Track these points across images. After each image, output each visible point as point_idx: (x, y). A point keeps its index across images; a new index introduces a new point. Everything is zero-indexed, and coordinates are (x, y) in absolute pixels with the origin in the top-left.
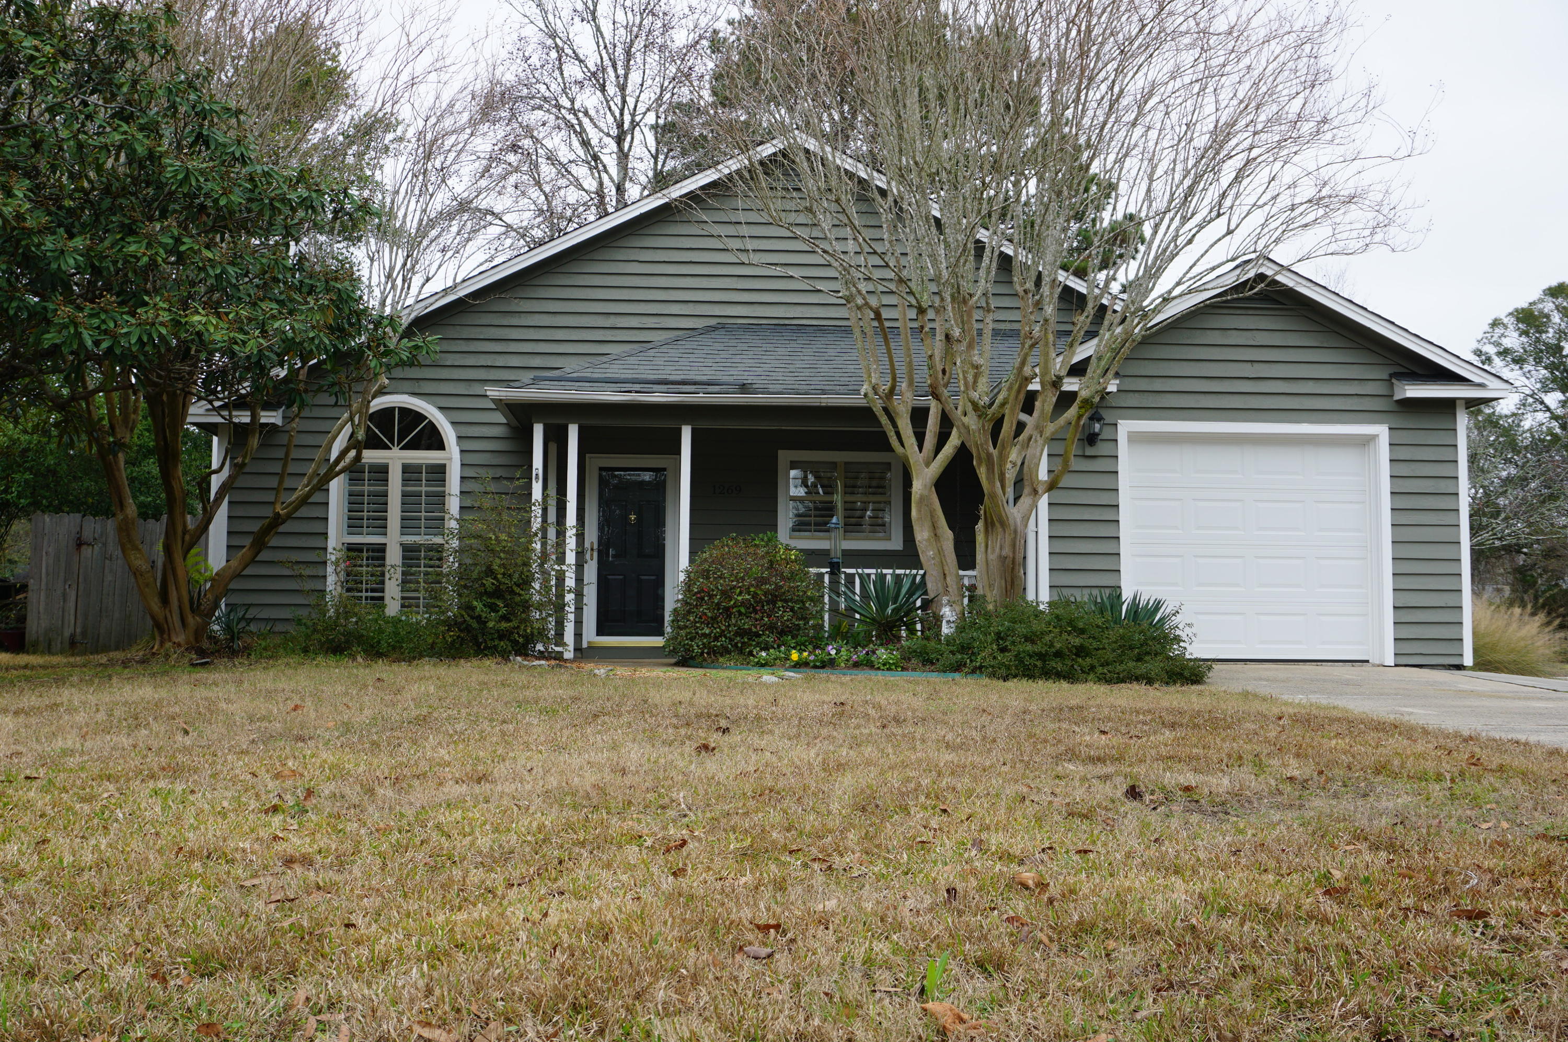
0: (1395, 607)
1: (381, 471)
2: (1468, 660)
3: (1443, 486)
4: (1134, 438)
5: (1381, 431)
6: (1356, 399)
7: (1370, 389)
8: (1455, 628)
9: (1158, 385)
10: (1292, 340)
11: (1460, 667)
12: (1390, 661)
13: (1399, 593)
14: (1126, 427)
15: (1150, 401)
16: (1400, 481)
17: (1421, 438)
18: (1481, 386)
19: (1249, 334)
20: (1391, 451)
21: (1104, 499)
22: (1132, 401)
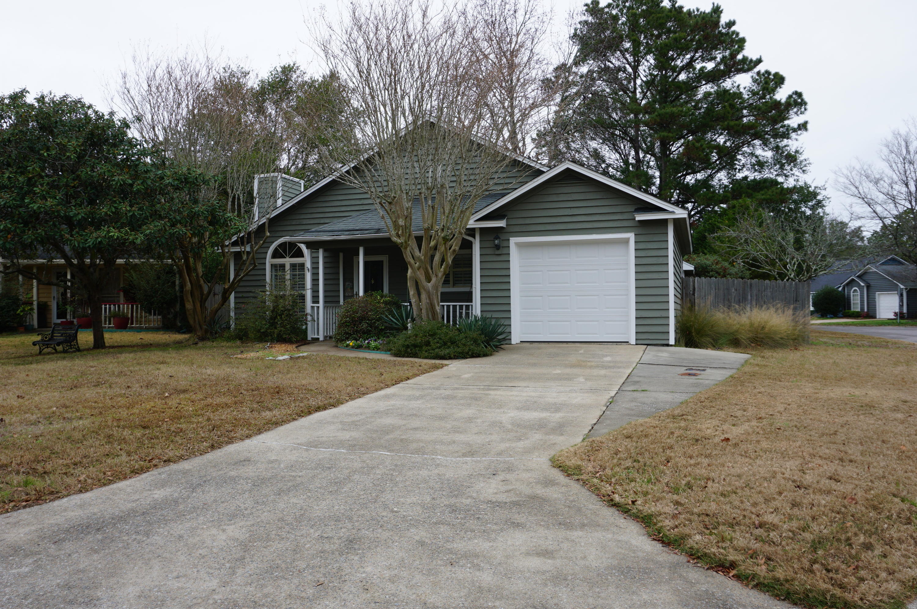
0: (636, 318)
1: (283, 266)
2: (672, 341)
3: (661, 260)
4: (518, 245)
5: (631, 236)
6: (619, 222)
7: (625, 216)
8: (666, 327)
9: (528, 221)
10: (588, 196)
11: (668, 345)
12: (633, 341)
13: (638, 311)
14: (513, 241)
15: (524, 229)
16: (640, 259)
17: (650, 238)
18: (673, 212)
19: (569, 195)
20: (635, 245)
21: (504, 273)
22: (517, 229)
